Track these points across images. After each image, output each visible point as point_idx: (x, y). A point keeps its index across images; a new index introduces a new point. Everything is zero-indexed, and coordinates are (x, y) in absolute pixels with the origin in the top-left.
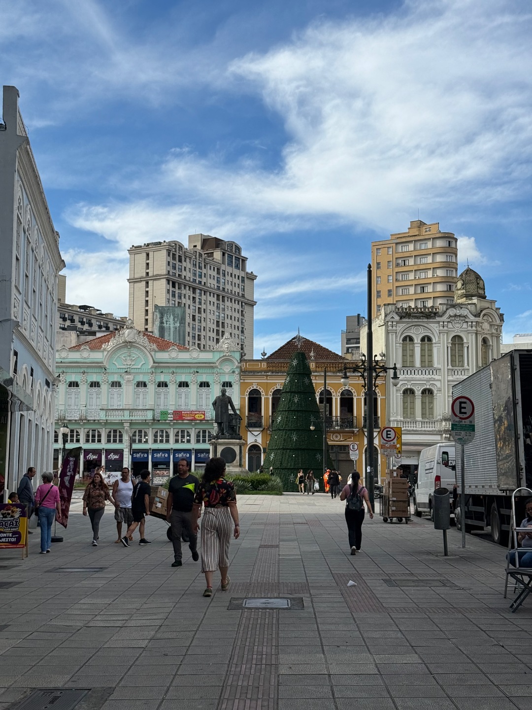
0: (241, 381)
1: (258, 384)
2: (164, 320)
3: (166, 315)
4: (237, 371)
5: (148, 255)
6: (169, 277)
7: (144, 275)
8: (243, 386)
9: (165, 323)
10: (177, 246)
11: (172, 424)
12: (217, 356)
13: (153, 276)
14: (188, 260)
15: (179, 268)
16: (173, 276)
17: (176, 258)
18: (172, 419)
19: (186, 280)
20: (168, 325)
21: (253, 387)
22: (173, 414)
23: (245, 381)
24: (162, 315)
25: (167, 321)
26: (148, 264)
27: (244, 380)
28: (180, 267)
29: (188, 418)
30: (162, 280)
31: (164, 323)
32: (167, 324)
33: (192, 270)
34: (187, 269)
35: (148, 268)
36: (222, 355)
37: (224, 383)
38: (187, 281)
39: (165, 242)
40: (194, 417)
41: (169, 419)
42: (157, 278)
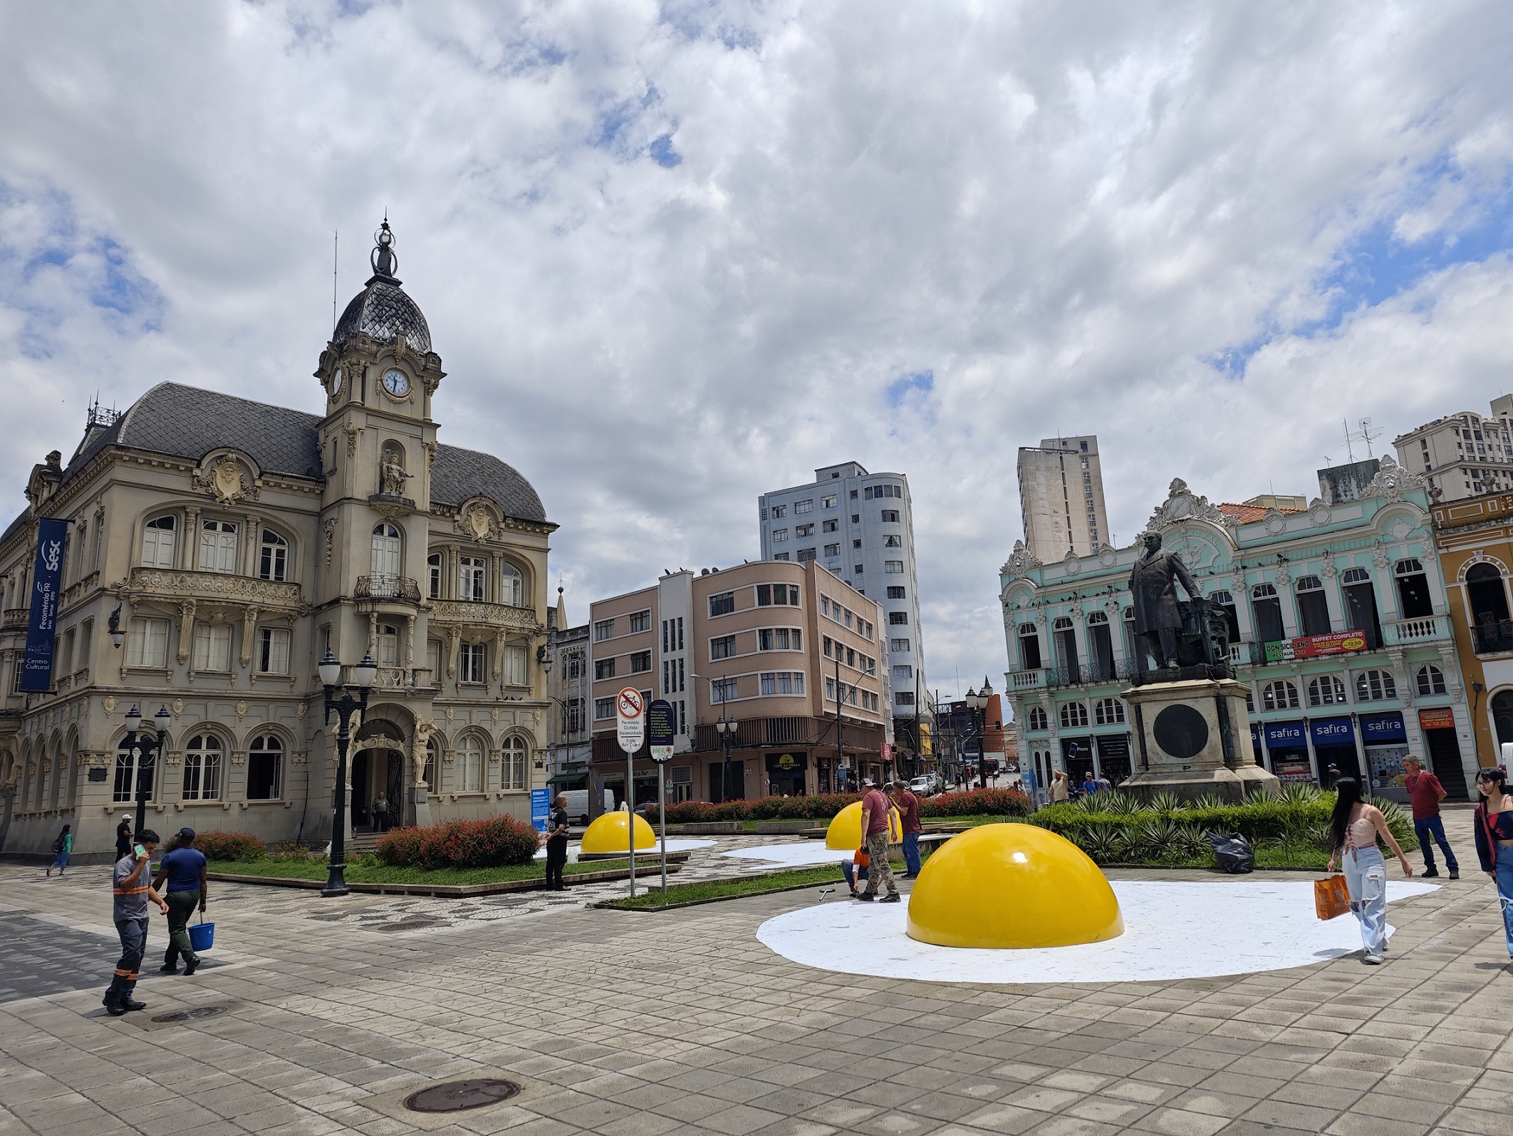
0: (1441, 552)
1: (1486, 551)
2: (1341, 489)
3: (1341, 481)
4: (1425, 532)
5: (1424, 442)
6: (1463, 463)
7: (1424, 470)
8: (1448, 563)
9: (1343, 494)
10: (1469, 419)
11: (1294, 666)
12: (1371, 508)
13: (1438, 468)
14: (1492, 434)
15: (1479, 449)
16: (1469, 461)
17: (1470, 435)
18: (1293, 656)
19: (1496, 463)
20: (1349, 497)
21: (1474, 560)
22: (1292, 646)
23: (1451, 550)
24: (1335, 482)
25: (1345, 491)
26: (1426, 454)
27: (1447, 547)
28: (1481, 447)
29: (1329, 650)
30: (1453, 471)
31: (1340, 496)
32: (1346, 496)
33: (1502, 447)
34: (1494, 447)
35: (1428, 460)
36: (1382, 504)
37: (1401, 564)
38: (1498, 463)
39: (1445, 417)
40: (1341, 646)
41: (1286, 657)
42: (1445, 469)
